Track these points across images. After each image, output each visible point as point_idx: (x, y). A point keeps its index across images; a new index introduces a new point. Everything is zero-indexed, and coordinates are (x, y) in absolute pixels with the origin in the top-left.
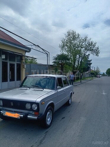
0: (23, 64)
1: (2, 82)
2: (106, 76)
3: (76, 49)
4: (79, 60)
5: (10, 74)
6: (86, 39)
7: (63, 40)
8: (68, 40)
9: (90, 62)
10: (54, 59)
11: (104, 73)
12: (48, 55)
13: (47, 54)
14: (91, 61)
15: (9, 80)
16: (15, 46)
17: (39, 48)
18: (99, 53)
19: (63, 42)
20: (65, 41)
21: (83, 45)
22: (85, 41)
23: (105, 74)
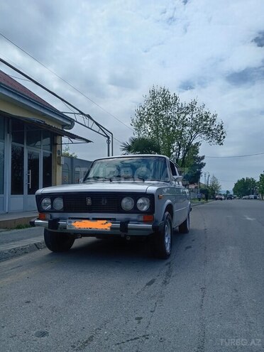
0: (57, 155)
1: (12, 194)
2: (235, 197)
3: (171, 128)
4: (179, 153)
5: (29, 176)
6: (193, 107)
7: (141, 109)
8: (153, 109)
9: (202, 161)
10: (124, 150)
11: (228, 192)
12: (111, 139)
13: (108, 137)
14: (203, 158)
15: (26, 190)
16: (42, 110)
17: (91, 122)
18: (224, 137)
19: (140, 114)
20: (146, 110)
21: (187, 120)
22: (192, 110)
23: (232, 193)
